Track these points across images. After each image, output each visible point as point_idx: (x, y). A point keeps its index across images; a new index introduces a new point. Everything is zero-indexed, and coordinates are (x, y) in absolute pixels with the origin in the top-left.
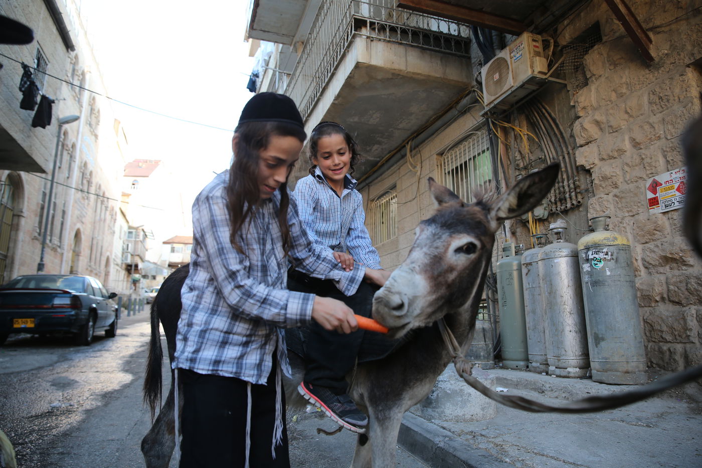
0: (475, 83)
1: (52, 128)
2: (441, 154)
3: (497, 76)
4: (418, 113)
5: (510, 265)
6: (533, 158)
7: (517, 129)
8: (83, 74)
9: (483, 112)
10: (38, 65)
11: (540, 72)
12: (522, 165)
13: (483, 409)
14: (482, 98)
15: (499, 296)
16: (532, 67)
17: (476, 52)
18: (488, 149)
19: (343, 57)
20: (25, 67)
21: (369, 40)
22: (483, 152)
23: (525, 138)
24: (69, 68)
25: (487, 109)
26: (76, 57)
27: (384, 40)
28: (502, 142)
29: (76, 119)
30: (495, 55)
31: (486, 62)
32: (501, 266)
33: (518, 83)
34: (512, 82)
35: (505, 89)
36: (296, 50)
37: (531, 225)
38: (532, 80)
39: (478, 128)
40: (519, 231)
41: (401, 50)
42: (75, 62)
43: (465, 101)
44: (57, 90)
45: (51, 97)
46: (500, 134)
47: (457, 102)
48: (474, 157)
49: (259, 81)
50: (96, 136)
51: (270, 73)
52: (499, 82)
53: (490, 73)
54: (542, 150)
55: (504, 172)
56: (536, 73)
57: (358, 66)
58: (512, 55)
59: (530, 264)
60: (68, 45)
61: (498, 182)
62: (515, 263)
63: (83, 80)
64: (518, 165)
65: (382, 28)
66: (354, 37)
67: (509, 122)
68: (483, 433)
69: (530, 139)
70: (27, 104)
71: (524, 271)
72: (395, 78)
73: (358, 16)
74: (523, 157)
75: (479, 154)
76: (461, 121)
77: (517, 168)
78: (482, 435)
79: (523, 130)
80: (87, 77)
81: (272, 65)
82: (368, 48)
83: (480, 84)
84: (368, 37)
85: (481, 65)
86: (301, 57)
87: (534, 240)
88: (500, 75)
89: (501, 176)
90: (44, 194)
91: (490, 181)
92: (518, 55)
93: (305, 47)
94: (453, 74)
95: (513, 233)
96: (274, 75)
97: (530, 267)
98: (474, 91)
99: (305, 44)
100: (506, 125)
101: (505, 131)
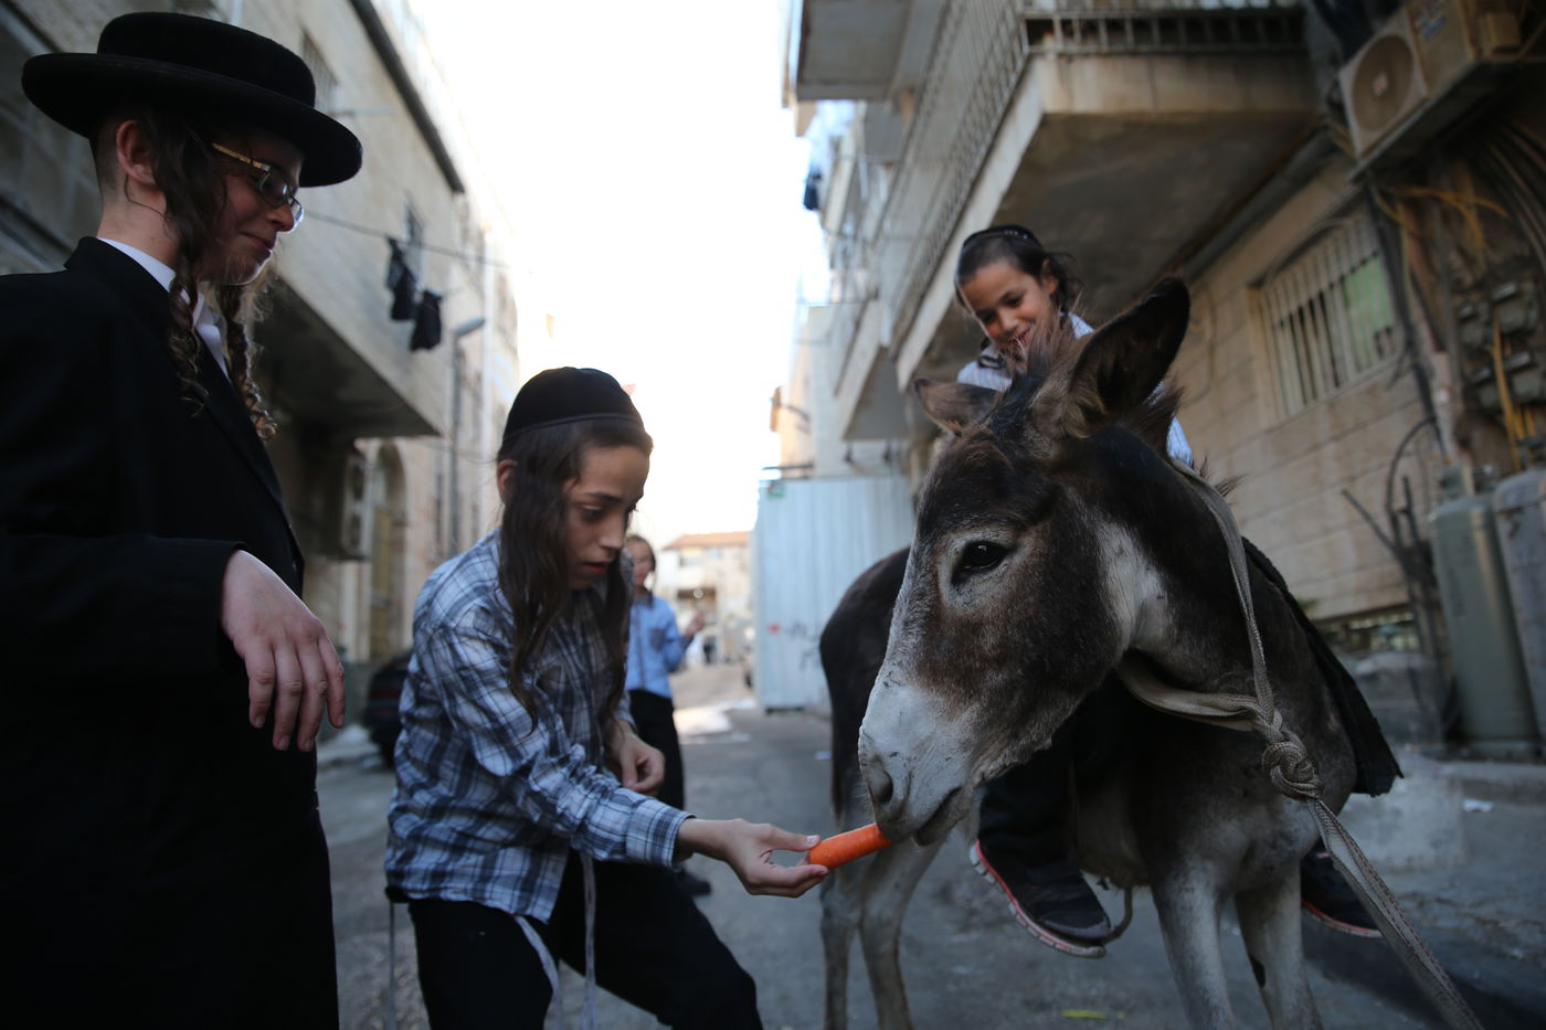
0: (1323, 108)
1: (444, 350)
2: (1258, 284)
3: (1381, 83)
4: (1192, 199)
5: (1462, 517)
6: (1497, 258)
7: (1448, 197)
8: (481, 236)
9: (1352, 174)
10: (412, 233)
11: (1499, 50)
12: (1468, 280)
13: (1436, 844)
14: (1348, 139)
15: (1444, 591)
16: (1475, 41)
17: (1319, 35)
18: (1375, 255)
19: (1010, 107)
20: (393, 242)
21: (1063, 61)
22: (1364, 262)
23: (1471, 217)
24: (457, 228)
25: (1363, 164)
26: (466, 206)
27: (1099, 55)
28: (1411, 235)
29: (479, 324)
30: (1370, 33)
31: (1349, 54)
32: (1440, 522)
33: (1441, 88)
34: (1420, 90)
35: (1407, 106)
36: (897, 109)
37: (1511, 418)
38: (1478, 73)
39: (1345, 211)
40: (1478, 436)
41: (1137, 67)
42: (465, 215)
43: (1304, 155)
44: (443, 274)
45: (436, 289)
46: (1402, 216)
47: (1286, 160)
48: (1342, 279)
49: (822, 188)
50: (514, 351)
51: (846, 167)
52: (1391, 95)
53: (1363, 79)
54: (1521, 236)
55: (1424, 304)
56: (1487, 53)
57: (1046, 121)
58: (1418, 23)
59: (1518, 510)
60: (454, 184)
61: (1409, 329)
62: (1476, 514)
63: (481, 248)
64: (1459, 282)
65: (1090, 28)
66: (1029, 59)
67: (1423, 182)
68: (1445, 895)
69: (1484, 214)
70: (400, 311)
71: (1504, 527)
72: (1127, 132)
73: (1033, 13)
74: (1469, 260)
75: (1353, 270)
76: (1300, 200)
77: (1458, 288)
78: (1440, 901)
79: (1465, 199)
80: (488, 238)
81: (848, 148)
82: (1064, 78)
83: (1338, 108)
84: (1061, 55)
85: (1337, 62)
86: (914, 124)
87: (1518, 453)
88: (1392, 80)
89: (1416, 313)
90: (440, 478)
91: (1388, 331)
92: (1433, 22)
93: (920, 100)
94: (1268, 96)
95: (1464, 443)
96: (855, 169)
97: (1517, 517)
98: (1326, 128)
99: (917, 92)
100: (1417, 192)
101: (1417, 208)
